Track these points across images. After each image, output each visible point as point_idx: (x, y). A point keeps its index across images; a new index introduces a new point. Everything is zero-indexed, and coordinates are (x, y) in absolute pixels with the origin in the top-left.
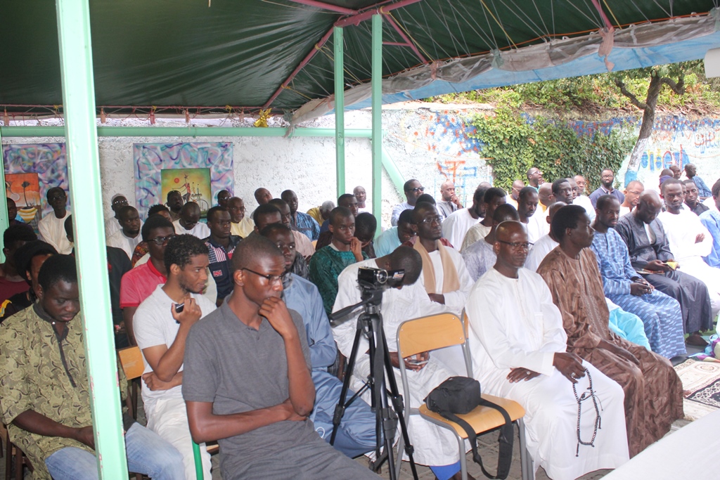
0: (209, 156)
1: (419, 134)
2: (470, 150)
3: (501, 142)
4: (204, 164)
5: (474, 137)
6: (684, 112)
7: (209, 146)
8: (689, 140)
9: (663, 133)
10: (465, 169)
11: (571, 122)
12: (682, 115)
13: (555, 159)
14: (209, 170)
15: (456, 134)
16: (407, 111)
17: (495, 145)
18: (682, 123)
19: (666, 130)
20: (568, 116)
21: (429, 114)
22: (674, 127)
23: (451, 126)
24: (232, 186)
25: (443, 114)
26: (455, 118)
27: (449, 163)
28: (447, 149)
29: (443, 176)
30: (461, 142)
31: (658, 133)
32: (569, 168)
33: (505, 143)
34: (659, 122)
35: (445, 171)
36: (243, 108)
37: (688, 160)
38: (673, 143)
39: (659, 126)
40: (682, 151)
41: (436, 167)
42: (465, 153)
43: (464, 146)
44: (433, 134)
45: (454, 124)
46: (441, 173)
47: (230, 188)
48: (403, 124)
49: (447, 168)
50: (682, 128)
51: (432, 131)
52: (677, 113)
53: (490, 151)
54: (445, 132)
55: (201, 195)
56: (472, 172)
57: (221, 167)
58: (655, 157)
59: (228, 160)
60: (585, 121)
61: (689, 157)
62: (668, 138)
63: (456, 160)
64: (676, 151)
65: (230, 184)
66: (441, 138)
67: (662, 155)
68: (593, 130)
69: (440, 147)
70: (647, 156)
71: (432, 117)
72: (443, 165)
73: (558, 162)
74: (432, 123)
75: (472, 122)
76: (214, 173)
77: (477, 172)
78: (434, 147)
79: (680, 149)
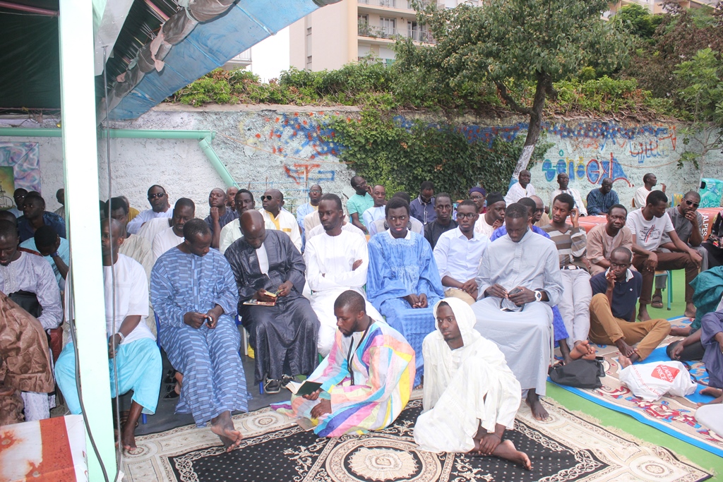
0: (12, 155)
1: (262, 136)
2: (326, 153)
3: (365, 145)
4: (6, 163)
5: (331, 140)
6: (617, 119)
7: (11, 145)
8: (623, 149)
9: (588, 140)
10: (320, 172)
11: (463, 126)
12: (614, 122)
13: (434, 165)
14: (12, 169)
15: (309, 137)
16: (248, 114)
17: (356, 149)
18: (614, 130)
19: (592, 138)
20: (460, 120)
21: (275, 116)
22: (603, 134)
23: (302, 129)
24: (39, 184)
25: (293, 117)
26: (308, 121)
27: (300, 166)
28: (297, 152)
29: (291, 180)
30: (315, 145)
31: (580, 140)
32: (456, 174)
33: (368, 147)
34: (581, 129)
35: (295, 175)
36: (41, 109)
37: (621, 170)
38: (601, 152)
39: (582, 132)
40: (613, 159)
41: (282, 170)
42: (321, 157)
43: (319, 149)
44: (280, 136)
45: (307, 127)
46: (289, 176)
47: (36, 186)
48: (241, 126)
49: (297, 172)
50: (614, 135)
51: (279, 133)
52: (606, 119)
53: (351, 155)
54: (295, 135)
55: (4, 192)
56: (329, 176)
57: (26, 166)
58: (575, 165)
59: (33, 159)
60: (482, 125)
61: (622, 167)
62: (595, 146)
63: (308, 163)
64: (605, 160)
65: (36, 182)
66: (289, 141)
67: (586, 163)
68: (491, 135)
69: (288, 150)
70: (564, 164)
71: (278, 119)
72: (292, 168)
73: (440, 168)
74: (278, 126)
75: (330, 125)
76: (17, 172)
77: (335, 176)
78: (280, 150)
79: (609, 157)
